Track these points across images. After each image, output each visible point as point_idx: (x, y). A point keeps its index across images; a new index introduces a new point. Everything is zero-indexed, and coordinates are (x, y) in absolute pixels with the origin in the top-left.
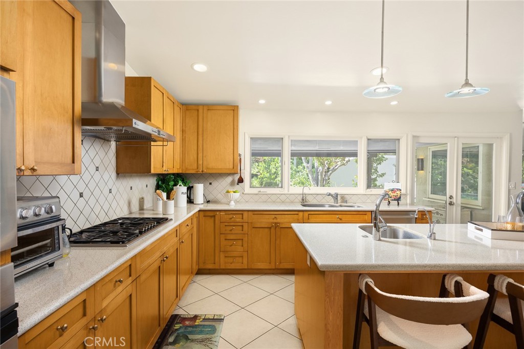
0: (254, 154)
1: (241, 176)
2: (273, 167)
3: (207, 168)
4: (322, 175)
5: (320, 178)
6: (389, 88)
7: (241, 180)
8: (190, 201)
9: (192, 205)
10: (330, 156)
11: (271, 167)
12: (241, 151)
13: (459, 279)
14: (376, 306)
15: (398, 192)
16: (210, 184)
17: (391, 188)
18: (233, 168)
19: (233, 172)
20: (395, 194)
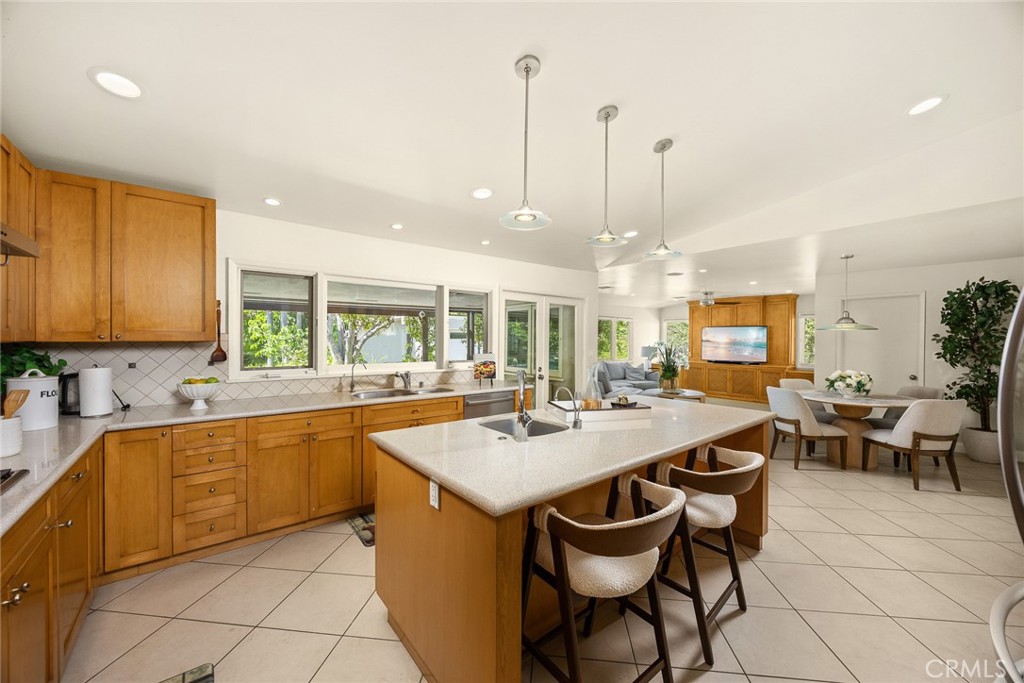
0: (249, 305)
1: (219, 349)
2: (256, 330)
3: (125, 330)
4: (350, 343)
5: (347, 348)
6: (535, 217)
7: (220, 357)
8: (68, 410)
9: (73, 419)
10: (367, 314)
11: (250, 329)
12: (220, 296)
13: (635, 477)
14: (566, 544)
15: (491, 366)
16: (132, 366)
17: (483, 361)
18: (204, 331)
19: (203, 339)
20: (488, 369)
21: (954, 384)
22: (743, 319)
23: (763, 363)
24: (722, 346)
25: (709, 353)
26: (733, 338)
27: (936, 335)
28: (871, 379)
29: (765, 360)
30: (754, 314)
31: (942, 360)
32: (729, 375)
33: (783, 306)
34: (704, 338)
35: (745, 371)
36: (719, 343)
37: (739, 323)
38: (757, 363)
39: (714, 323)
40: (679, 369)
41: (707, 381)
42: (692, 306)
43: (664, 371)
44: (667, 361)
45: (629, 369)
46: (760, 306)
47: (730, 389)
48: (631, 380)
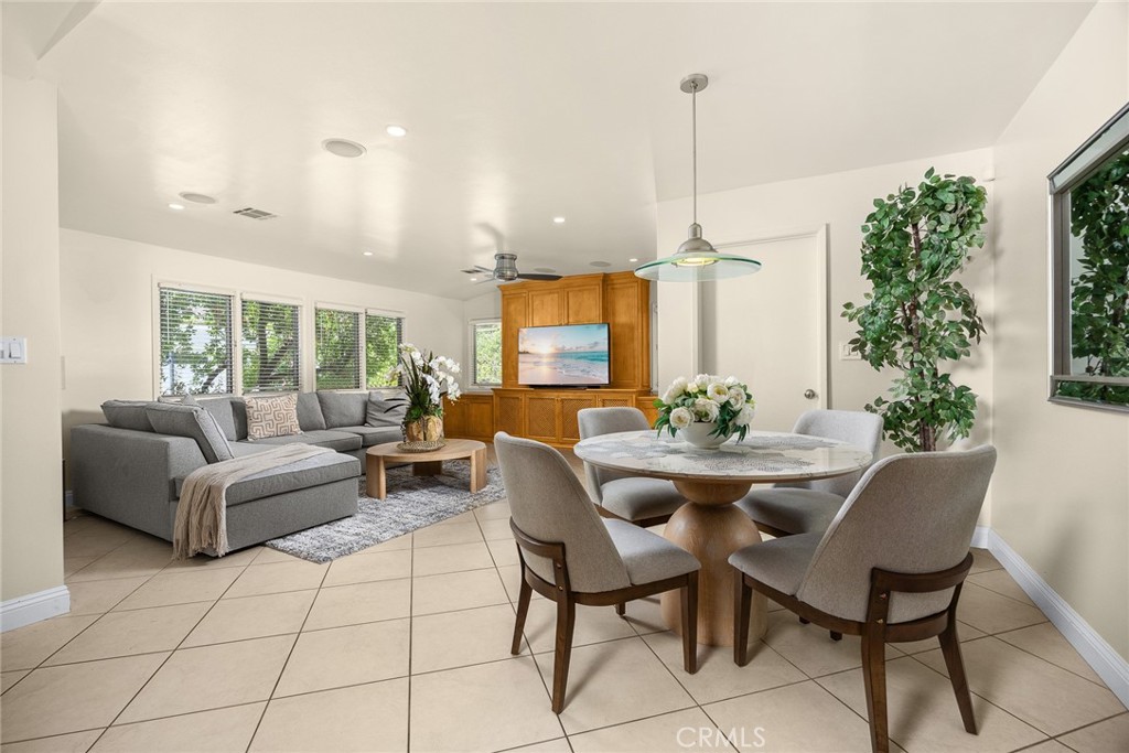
21: (879, 402)
23: (605, 386)
24: (545, 360)
26: (560, 346)
27: (848, 306)
28: (749, 397)
29: (607, 382)
30: (591, 303)
31: (858, 354)
32: (558, 406)
34: (520, 350)
36: (539, 356)
37: (571, 320)
38: (596, 387)
39: (537, 323)
41: (527, 420)
42: (507, 293)
43: (413, 403)
44: (417, 383)
45: (373, 403)
46: (598, 290)
47: (558, 431)
48: (373, 426)
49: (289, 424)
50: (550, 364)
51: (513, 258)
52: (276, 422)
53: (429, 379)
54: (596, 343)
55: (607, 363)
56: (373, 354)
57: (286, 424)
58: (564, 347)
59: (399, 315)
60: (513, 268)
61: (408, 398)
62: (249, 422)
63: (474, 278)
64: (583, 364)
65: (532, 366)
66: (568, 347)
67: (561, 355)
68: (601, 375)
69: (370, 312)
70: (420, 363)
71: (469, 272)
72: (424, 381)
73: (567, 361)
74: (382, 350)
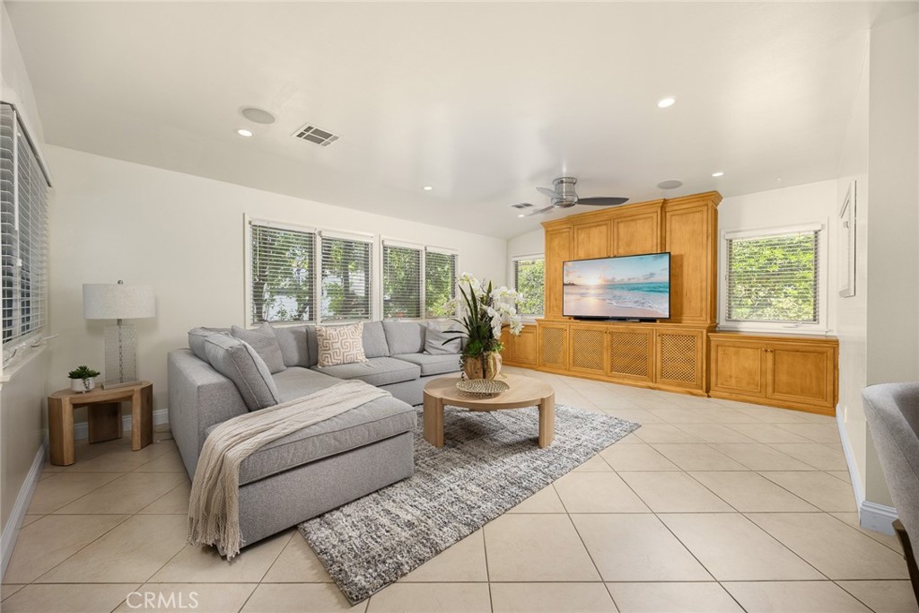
22: (628, 245)
23: (663, 320)
24: (592, 292)
25: (573, 305)
26: (610, 278)
29: (666, 315)
30: (645, 233)
32: (606, 339)
33: (698, 216)
34: (566, 280)
35: (633, 333)
36: (587, 288)
37: (622, 251)
38: (653, 320)
39: (582, 256)
40: (497, 333)
41: (571, 351)
42: (550, 229)
43: (470, 336)
44: (476, 315)
45: (431, 332)
46: (656, 217)
47: (607, 365)
48: (430, 354)
49: (355, 352)
50: (599, 295)
51: (572, 182)
52: (342, 351)
53: (490, 311)
54: (652, 275)
55: (668, 294)
56: (431, 288)
57: (352, 352)
58: (614, 278)
59: (454, 253)
60: (573, 193)
61: (467, 331)
62: (320, 349)
63: (521, 214)
64: (637, 295)
65: (578, 297)
66: (618, 278)
67: (611, 287)
68: (661, 307)
69: (429, 250)
70: (478, 294)
71: (519, 207)
72: (484, 314)
73: (617, 293)
74: (439, 284)
